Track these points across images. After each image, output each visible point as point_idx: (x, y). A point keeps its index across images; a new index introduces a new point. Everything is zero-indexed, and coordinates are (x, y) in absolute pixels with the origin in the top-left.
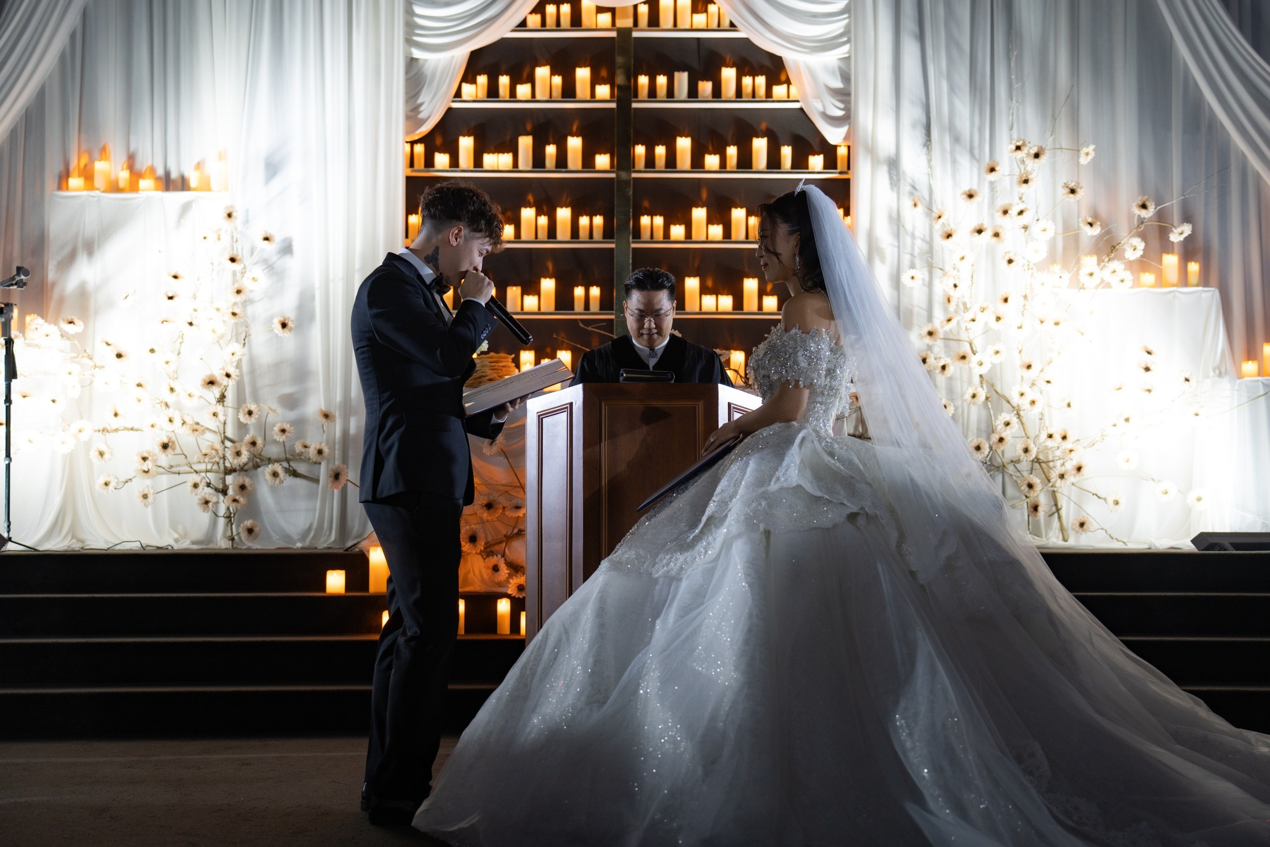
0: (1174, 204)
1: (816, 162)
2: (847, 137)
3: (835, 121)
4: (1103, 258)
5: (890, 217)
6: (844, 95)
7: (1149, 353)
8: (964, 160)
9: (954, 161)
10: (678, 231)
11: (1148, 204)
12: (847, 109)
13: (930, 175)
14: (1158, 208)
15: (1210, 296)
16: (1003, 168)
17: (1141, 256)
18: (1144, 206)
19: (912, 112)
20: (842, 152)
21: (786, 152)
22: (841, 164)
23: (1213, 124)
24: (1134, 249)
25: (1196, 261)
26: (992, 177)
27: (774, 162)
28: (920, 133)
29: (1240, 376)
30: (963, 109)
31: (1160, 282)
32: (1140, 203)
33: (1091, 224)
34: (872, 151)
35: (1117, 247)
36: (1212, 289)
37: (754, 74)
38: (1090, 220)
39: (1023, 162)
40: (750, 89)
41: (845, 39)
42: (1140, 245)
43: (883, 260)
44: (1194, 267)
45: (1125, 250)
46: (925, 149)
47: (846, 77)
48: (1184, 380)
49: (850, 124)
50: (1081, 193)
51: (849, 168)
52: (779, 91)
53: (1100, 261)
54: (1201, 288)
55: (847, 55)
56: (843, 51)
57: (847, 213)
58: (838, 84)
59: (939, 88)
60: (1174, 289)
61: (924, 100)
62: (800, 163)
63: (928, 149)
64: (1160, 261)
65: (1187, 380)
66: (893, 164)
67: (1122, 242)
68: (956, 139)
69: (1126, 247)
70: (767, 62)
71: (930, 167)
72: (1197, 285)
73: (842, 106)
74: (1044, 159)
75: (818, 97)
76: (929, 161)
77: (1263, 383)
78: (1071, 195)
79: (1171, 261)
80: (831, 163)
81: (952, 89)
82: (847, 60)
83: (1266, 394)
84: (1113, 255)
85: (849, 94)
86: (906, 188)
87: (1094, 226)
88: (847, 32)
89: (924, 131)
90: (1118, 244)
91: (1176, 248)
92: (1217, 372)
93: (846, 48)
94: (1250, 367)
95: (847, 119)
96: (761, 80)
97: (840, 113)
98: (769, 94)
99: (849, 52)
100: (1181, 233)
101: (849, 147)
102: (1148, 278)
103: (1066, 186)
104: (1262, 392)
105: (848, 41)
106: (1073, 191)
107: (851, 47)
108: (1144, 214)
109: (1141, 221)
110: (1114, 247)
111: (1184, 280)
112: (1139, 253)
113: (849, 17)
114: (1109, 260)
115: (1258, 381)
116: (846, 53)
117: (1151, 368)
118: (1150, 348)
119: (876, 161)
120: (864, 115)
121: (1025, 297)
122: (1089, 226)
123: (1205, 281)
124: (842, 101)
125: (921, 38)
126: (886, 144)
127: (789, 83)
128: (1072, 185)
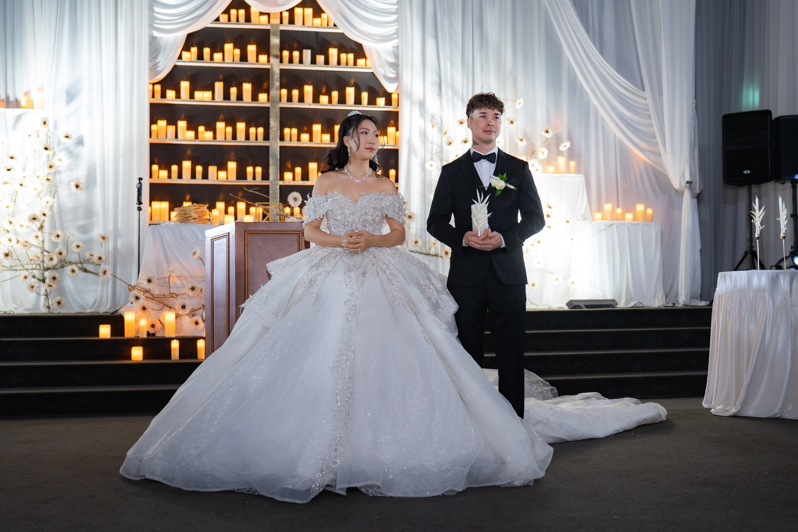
0: (564, 131)
1: (381, 101)
2: (397, 88)
3: (392, 80)
4: (528, 157)
5: (420, 132)
6: (395, 66)
7: (550, 207)
8: (459, 104)
9: (453, 104)
10: (305, 137)
11: (549, 131)
12: (397, 74)
13: (442, 110)
14: (555, 133)
15: (580, 179)
17: (547, 157)
18: (547, 132)
19: (431, 77)
20: (394, 96)
21: (365, 95)
22: (394, 102)
23: (582, 92)
24: (543, 154)
25: (573, 161)
27: (358, 101)
28: (436, 88)
29: (594, 220)
30: (458, 76)
31: (557, 171)
32: (545, 130)
33: (521, 140)
34: (410, 97)
35: (535, 152)
36: (581, 175)
37: (347, 52)
38: (521, 138)
40: (345, 61)
41: (396, 36)
42: (546, 152)
43: (416, 155)
44: (572, 164)
45: (538, 154)
46: (438, 97)
47: (396, 56)
48: (566, 222)
49: (399, 82)
50: (516, 123)
51: (398, 105)
52: (361, 62)
54: (575, 175)
55: (397, 45)
56: (395, 42)
57: (397, 130)
58: (392, 60)
59: (446, 64)
60: (563, 174)
61: (438, 71)
62: (372, 102)
63: (440, 97)
64: (556, 161)
65: (568, 222)
66: (422, 104)
67: (537, 150)
68: (455, 92)
69: (539, 152)
70: (354, 47)
71: (441, 107)
72: (574, 173)
73: (394, 72)
75: (381, 66)
76: (441, 103)
77: (604, 224)
78: (511, 125)
79: (562, 160)
80: (389, 102)
81: (452, 65)
82: (397, 47)
83: (605, 229)
84: (533, 156)
85: (398, 66)
86: (428, 117)
87: (523, 141)
88: (397, 32)
89: (438, 87)
90: (535, 151)
91: (565, 154)
92: (583, 218)
93: (396, 41)
94: (598, 216)
95: (397, 79)
96: (351, 56)
97: (394, 76)
98: (355, 64)
99: (398, 43)
100: (565, 146)
101: (398, 94)
102: (551, 169)
103: (508, 119)
104: (603, 228)
105: (398, 37)
106: (512, 122)
107: (399, 40)
108: (547, 135)
109: (546, 139)
110: (533, 152)
111: (568, 171)
112: (545, 156)
113: (398, 24)
114: (531, 159)
115: (601, 223)
116: (396, 44)
117: (550, 215)
118: (551, 205)
119: (412, 102)
120: (406, 77)
122: (520, 141)
123: (578, 171)
124: (394, 69)
125: (436, 37)
126: (418, 93)
127: (366, 58)
128: (511, 119)
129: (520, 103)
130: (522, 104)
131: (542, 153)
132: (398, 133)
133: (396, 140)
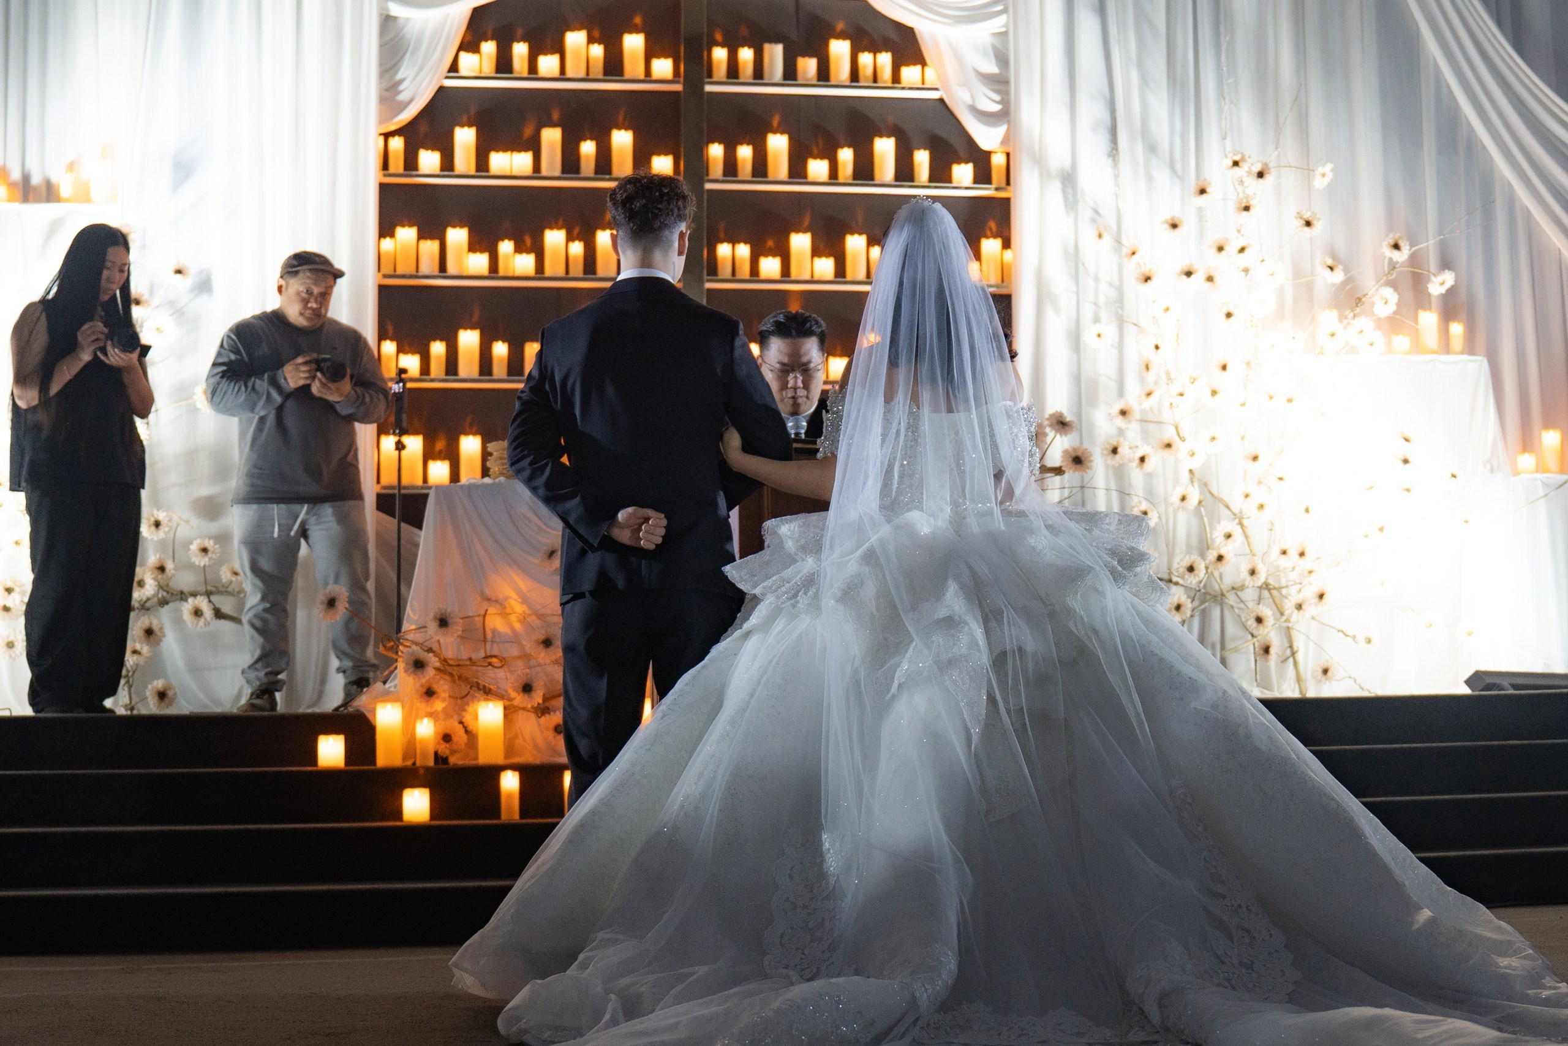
0: (1430, 245)
1: (963, 173)
2: (1005, 141)
3: (991, 119)
4: (1347, 313)
5: (1066, 252)
6: (1000, 83)
7: (1407, 440)
8: (1163, 176)
9: (1149, 178)
10: (770, 265)
11: (1401, 243)
12: (1005, 102)
13: (1118, 196)
14: (1413, 249)
15: (1478, 365)
16: (1215, 190)
17: (1395, 313)
18: (1396, 247)
19: (1092, 110)
20: (998, 161)
21: (922, 158)
22: (997, 176)
23: (1472, 145)
24: (1386, 303)
25: (1459, 321)
26: (1202, 201)
27: (905, 172)
28: (1103, 139)
29: (1516, 473)
30: (1160, 107)
31: (1418, 347)
32: (1392, 243)
33: (1331, 268)
34: (1039, 161)
35: (1364, 299)
36: (1480, 358)
37: (875, 50)
38: (1330, 262)
39: (1241, 182)
40: (869, 71)
41: (1000, 8)
42: (1392, 296)
43: (1057, 310)
44: (1457, 329)
45: (1373, 304)
46: (1110, 161)
47: (1002, 59)
48: (1450, 476)
49: (1009, 122)
50: (1318, 226)
51: (1008, 183)
52: (910, 73)
53: (1342, 318)
54: (1466, 357)
55: (1003, 30)
56: (998, 24)
57: (1007, 244)
58: (992, 68)
59: (1127, 79)
60: (1434, 356)
61: (1108, 94)
62: (940, 174)
63: (1114, 160)
64: (1416, 319)
65: (1454, 476)
66: (1069, 179)
67: (1369, 293)
68: (1152, 148)
69: (1375, 299)
70: (892, 34)
71: (1117, 185)
72: (1462, 353)
73: (998, 98)
74: (1269, 178)
75: (963, 84)
76: (1116, 177)
77: (1543, 482)
78: (1307, 229)
79: (1429, 319)
80: (983, 176)
81: (1144, 80)
82: (1003, 35)
83: (1546, 495)
84: (1358, 310)
85: (1006, 82)
86: (1086, 213)
87: (1336, 271)
89: (1108, 136)
90: (1364, 296)
91: (1435, 303)
92: (1489, 466)
93: (1002, 19)
94: (1527, 461)
95: (1004, 115)
96: (885, 59)
97: (996, 108)
98: (896, 78)
99: (1006, 25)
100: (1442, 284)
101: (1008, 155)
102: (1402, 342)
103: (1299, 216)
104: (1541, 493)
105: (1005, 11)
106: (1308, 224)
107: (1008, 18)
108: (1396, 256)
109: (1393, 266)
110: (1360, 299)
111: (1446, 346)
112: (1392, 308)
114: (1354, 316)
115: (1536, 479)
116: (1002, 27)
117: (1410, 460)
118: (1407, 435)
119: (1045, 174)
120: (1028, 110)
121: (1248, 364)
122: (1329, 270)
123: (1470, 348)
124: (997, 92)
126: (1058, 155)
127: (924, 64)
128: (1307, 215)
129: (1324, 175)
130: (1330, 176)
131: (1384, 301)
132: (1008, 254)
133: (1005, 273)
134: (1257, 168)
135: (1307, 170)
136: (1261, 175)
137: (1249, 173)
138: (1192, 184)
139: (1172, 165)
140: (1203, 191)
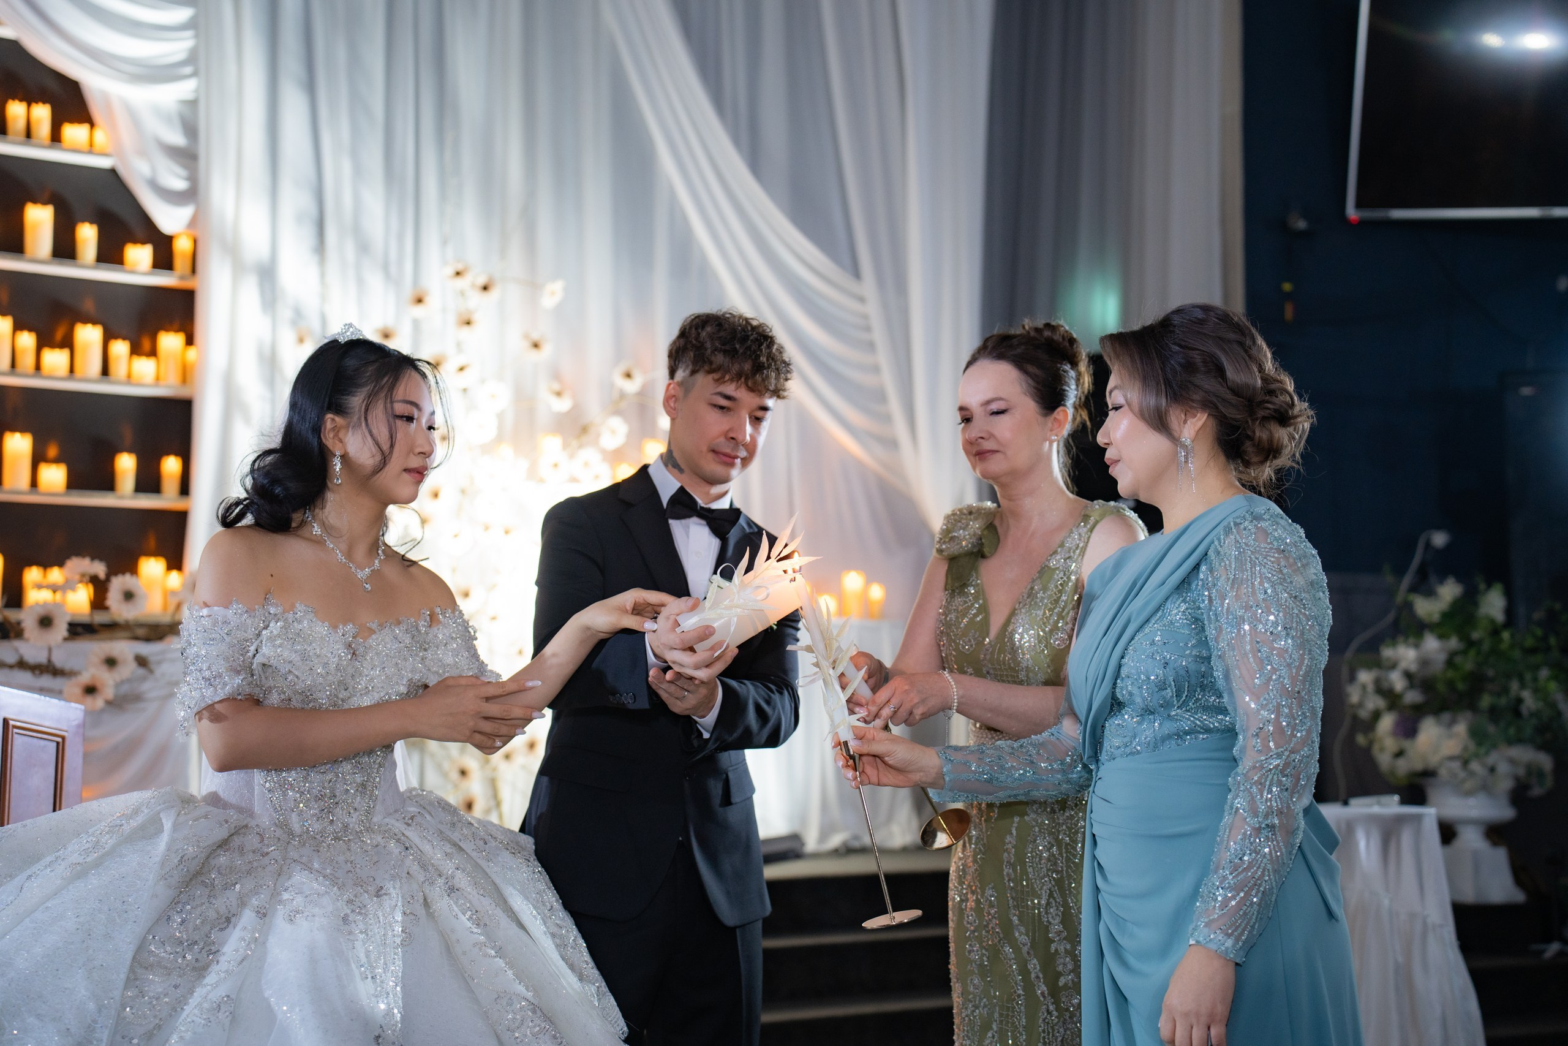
1: (139, 255)
2: (193, 223)
3: (175, 198)
4: (572, 442)
5: (261, 355)
6: (187, 156)
8: (375, 281)
9: (360, 282)
11: (633, 373)
12: (193, 179)
13: (323, 297)
16: (433, 301)
18: (628, 375)
19: (296, 199)
20: (182, 246)
21: (87, 234)
22: (181, 262)
24: (615, 434)
26: (418, 311)
27: (65, 249)
28: (308, 234)
30: (374, 202)
32: (620, 371)
33: (557, 394)
34: (233, 251)
35: (590, 429)
37: (29, 99)
38: (556, 386)
39: (462, 293)
40: (21, 124)
41: (191, 68)
42: (621, 428)
43: (247, 420)
45: (600, 434)
46: (316, 257)
47: (191, 129)
49: (197, 203)
50: (547, 350)
51: (194, 271)
52: (74, 133)
53: (566, 446)
55: (192, 96)
56: (186, 89)
57: (190, 341)
58: (178, 139)
59: (339, 168)
61: (316, 184)
62: (109, 254)
63: (320, 257)
66: (267, 274)
67: (596, 423)
68: (363, 247)
69: (601, 430)
70: (52, 84)
71: (324, 284)
73: (185, 175)
74: (494, 294)
75: (142, 153)
76: (323, 275)
78: (534, 351)
80: (164, 259)
81: (358, 171)
82: (193, 104)
84: (584, 440)
85: (195, 157)
86: (285, 313)
87: (562, 398)
88: (192, 58)
89: (315, 229)
90: (591, 425)
93: (192, 83)
95: (191, 195)
96: (42, 113)
97: (179, 184)
98: (56, 137)
99: (197, 91)
101: (195, 242)
103: (526, 336)
105: (195, 74)
106: (536, 345)
107: (199, 83)
108: (628, 385)
109: (622, 395)
110: (585, 428)
112: (620, 440)
113: (196, 36)
116: (191, 92)
119: (239, 268)
120: (221, 193)
121: (463, 492)
124: (185, 167)
125: (310, 87)
126: (255, 244)
127: (92, 125)
128: (535, 336)
129: (553, 293)
130: (560, 295)
132: (192, 353)
133: (186, 374)
134: (482, 280)
135: (533, 286)
136: (485, 288)
137: (473, 286)
138: (408, 292)
139: (385, 267)
140: (420, 301)
